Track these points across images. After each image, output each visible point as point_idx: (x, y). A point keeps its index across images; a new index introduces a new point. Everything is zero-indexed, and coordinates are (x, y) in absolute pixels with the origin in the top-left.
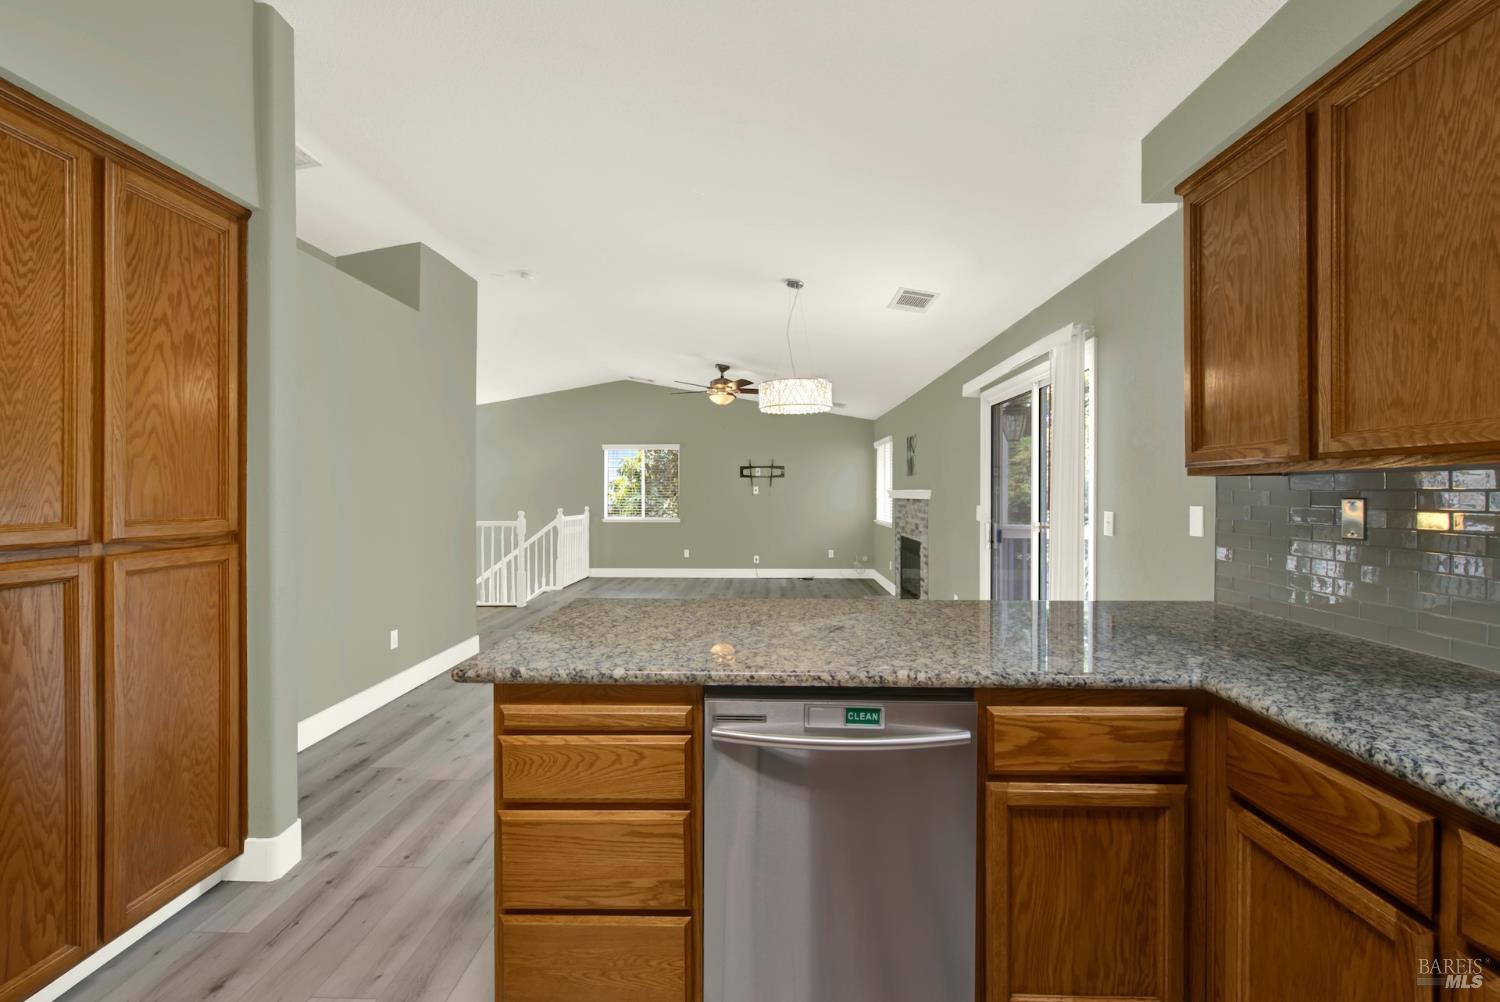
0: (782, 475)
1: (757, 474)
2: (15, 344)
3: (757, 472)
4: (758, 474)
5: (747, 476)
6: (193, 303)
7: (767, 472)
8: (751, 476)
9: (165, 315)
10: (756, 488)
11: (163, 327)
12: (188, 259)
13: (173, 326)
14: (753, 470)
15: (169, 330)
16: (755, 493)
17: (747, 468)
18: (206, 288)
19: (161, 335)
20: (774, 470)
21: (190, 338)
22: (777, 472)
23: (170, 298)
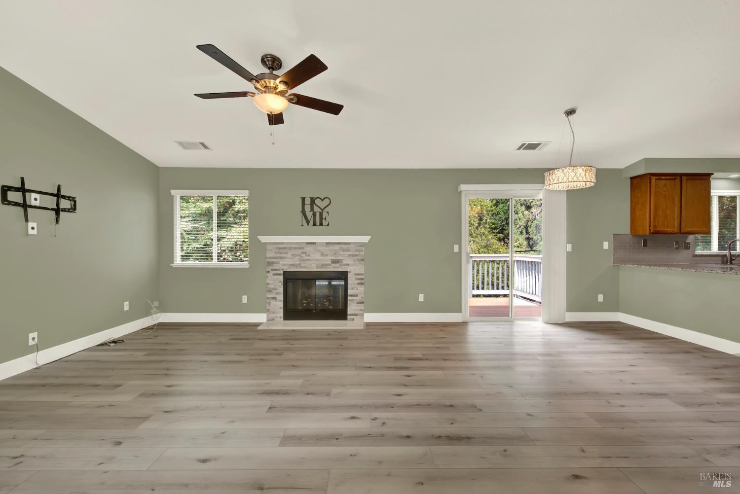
0: (73, 209)
1: (34, 203)
3: (34, 199)
4: (37, 203)
5: (16, 204)
7: (51, 202)
8: (25, 206)
10: (31, 225)
14: (27, 194)
16: (31, 232)
17: (17, 189)
20: (62, 201)
22: (65, 204)
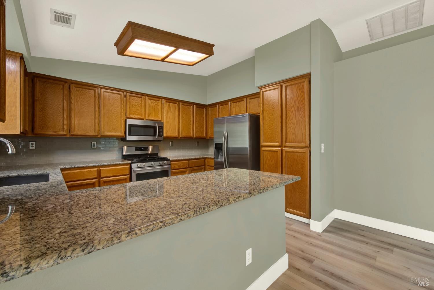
2: (273, 118)
6: (299, 100)
9: (293, 105)
11: (293, 107)
12: (298, 92)
13: (295, 106)
15: (294, 107)
18: (302, 95)
19: (293, 109)
21: (298, 107)
23: (294, 101)
